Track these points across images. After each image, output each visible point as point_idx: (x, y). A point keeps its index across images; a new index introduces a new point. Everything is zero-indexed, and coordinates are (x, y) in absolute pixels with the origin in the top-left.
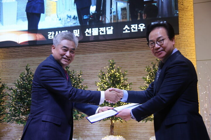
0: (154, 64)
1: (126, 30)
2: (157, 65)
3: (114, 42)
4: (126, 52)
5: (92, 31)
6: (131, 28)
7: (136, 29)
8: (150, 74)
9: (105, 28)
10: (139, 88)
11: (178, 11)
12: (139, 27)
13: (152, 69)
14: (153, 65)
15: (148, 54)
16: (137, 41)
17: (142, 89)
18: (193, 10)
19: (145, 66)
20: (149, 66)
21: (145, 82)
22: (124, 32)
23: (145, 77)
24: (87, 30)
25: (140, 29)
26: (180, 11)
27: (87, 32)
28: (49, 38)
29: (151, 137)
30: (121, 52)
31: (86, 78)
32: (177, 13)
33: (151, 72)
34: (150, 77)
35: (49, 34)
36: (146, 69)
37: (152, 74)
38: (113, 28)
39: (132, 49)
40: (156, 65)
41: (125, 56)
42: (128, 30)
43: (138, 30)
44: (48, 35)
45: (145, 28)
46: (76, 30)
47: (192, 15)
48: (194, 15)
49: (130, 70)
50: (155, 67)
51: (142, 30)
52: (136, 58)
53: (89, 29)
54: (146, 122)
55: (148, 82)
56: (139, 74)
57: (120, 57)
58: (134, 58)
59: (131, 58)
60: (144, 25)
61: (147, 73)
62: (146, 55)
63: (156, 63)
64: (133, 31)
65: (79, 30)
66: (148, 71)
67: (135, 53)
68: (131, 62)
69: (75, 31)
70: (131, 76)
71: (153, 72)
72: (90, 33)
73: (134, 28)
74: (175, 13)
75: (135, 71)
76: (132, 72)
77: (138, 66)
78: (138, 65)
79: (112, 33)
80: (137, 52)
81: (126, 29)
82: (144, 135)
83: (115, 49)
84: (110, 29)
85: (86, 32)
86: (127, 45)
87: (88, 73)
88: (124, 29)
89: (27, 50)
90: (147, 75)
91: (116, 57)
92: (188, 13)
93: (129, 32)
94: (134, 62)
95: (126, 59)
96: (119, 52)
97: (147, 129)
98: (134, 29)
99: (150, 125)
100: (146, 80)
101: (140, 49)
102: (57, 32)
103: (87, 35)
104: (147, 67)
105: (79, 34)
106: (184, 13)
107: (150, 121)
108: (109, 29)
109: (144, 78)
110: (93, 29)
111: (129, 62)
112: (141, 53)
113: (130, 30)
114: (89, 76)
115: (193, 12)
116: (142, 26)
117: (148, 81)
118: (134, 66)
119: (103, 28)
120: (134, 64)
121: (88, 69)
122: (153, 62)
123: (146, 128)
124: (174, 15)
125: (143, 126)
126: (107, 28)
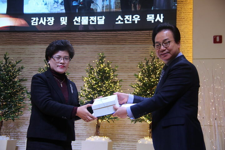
0: (148, 60)
1: (119, 21)
2: (151, 62)
3: (105, 34)
4: (118, 45)
5: (82, 20)
6: (125, 19)
7: (130, 20)
8: (142, 71)
9: (96, 17)
10: (130, 85)
11: (176, 4)
12: (134, 19)
13: (145, 65)
14: (146, 62)
15: (142, 49)
16: (130, 33)
17: (133, 87)
18: (192, 4)
19: (138, 62)
20: (142, 62)
21: (137, 79)
22: (116, 23)
23: (137, 74)
24: (76, 19)
25: (135, 21)
26: (178, 4)
27: (76, 21)
28: (32, 24)
29: (139, 139)
30: (113, 45)
31: (72, 72)
32: (175, 5)
33: (144, 69)
34: (142, 75)
35: (33, 19)
36: (139, 65)
37: (145, 71)
38: (105, 18)
39: (125, 43)
40: (149, 62)
41: (116, 50)
42: (121, 21)
43: (132, 21)
44: (32, 21)
45: (139, 20)
46: (64, 18)
47: (191, 9)
48: (193, 9)
49: (121, 65)
50: (148, 64)
51: (136, 22)
52: (128, 52)
53: (78, 17)
54: (135, 123)
55: (140, 80)
56: (131, 70)
57: (111, 51)
58: (126, 53)
59: (123, 52)
60: (139, 17)
61: (139, 70)
62: (139, 50)
63: (150, 60)
64: (126, 22)
65: (66, 18)
66: (141, 67)
67: (127, 47)
68: (123, 57)
69: (62, 19)
70: (121, 72)
71: (146, 69)
72: (79, 22)
73: (128, 19)
74: (173, 5)
75: (126, 66)
76: (123, 68)
77: (130, 62)
78: (129, 60)
79: (104, 24)
80: (130, 46)
81: (120, 19)
82: (132, 137)
83: (106, 41)
84: (102, 18)
85: (74, 20)
86: (119, 38)
87: (75, 66)
88: (117, 19)
89: (7, 36)
90: (140, 72)
91: (107, 51)
92: (187, 6)
93: (122, 23)
94: (126, 57)
95: (117, 53)
96: (110, 45)
97: (136, 131)
98: (128, 21)
99: (140, 127)
100: (138, 78)
101: (133, 43)
102: (42, 18)
103: (75, 23)
104: (139, 63)
105: (67, 22)
106: (182, 6)
107: (140, 122)
108: (100, 18)
109: (135, 75)
110: (83, 18)
111: (121, 57)
112: (134, 48)
113: (124, 21)
114: (75, 70)
115: (192, 6)
116: (136, 17)
117: (140, 78)
118: (125, 61)
119: (94, 17)
120: (126, 59)
121: (75, 62)
122: (147, 58)
123: (134, 130)
124: (172, 7)
125: (131, 128)
126: (98, 17)
